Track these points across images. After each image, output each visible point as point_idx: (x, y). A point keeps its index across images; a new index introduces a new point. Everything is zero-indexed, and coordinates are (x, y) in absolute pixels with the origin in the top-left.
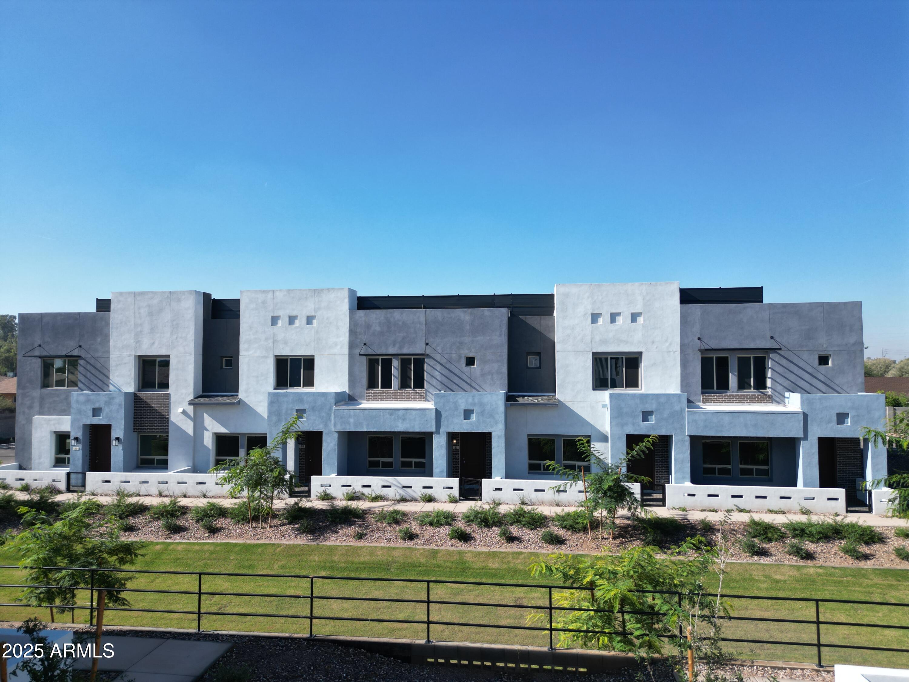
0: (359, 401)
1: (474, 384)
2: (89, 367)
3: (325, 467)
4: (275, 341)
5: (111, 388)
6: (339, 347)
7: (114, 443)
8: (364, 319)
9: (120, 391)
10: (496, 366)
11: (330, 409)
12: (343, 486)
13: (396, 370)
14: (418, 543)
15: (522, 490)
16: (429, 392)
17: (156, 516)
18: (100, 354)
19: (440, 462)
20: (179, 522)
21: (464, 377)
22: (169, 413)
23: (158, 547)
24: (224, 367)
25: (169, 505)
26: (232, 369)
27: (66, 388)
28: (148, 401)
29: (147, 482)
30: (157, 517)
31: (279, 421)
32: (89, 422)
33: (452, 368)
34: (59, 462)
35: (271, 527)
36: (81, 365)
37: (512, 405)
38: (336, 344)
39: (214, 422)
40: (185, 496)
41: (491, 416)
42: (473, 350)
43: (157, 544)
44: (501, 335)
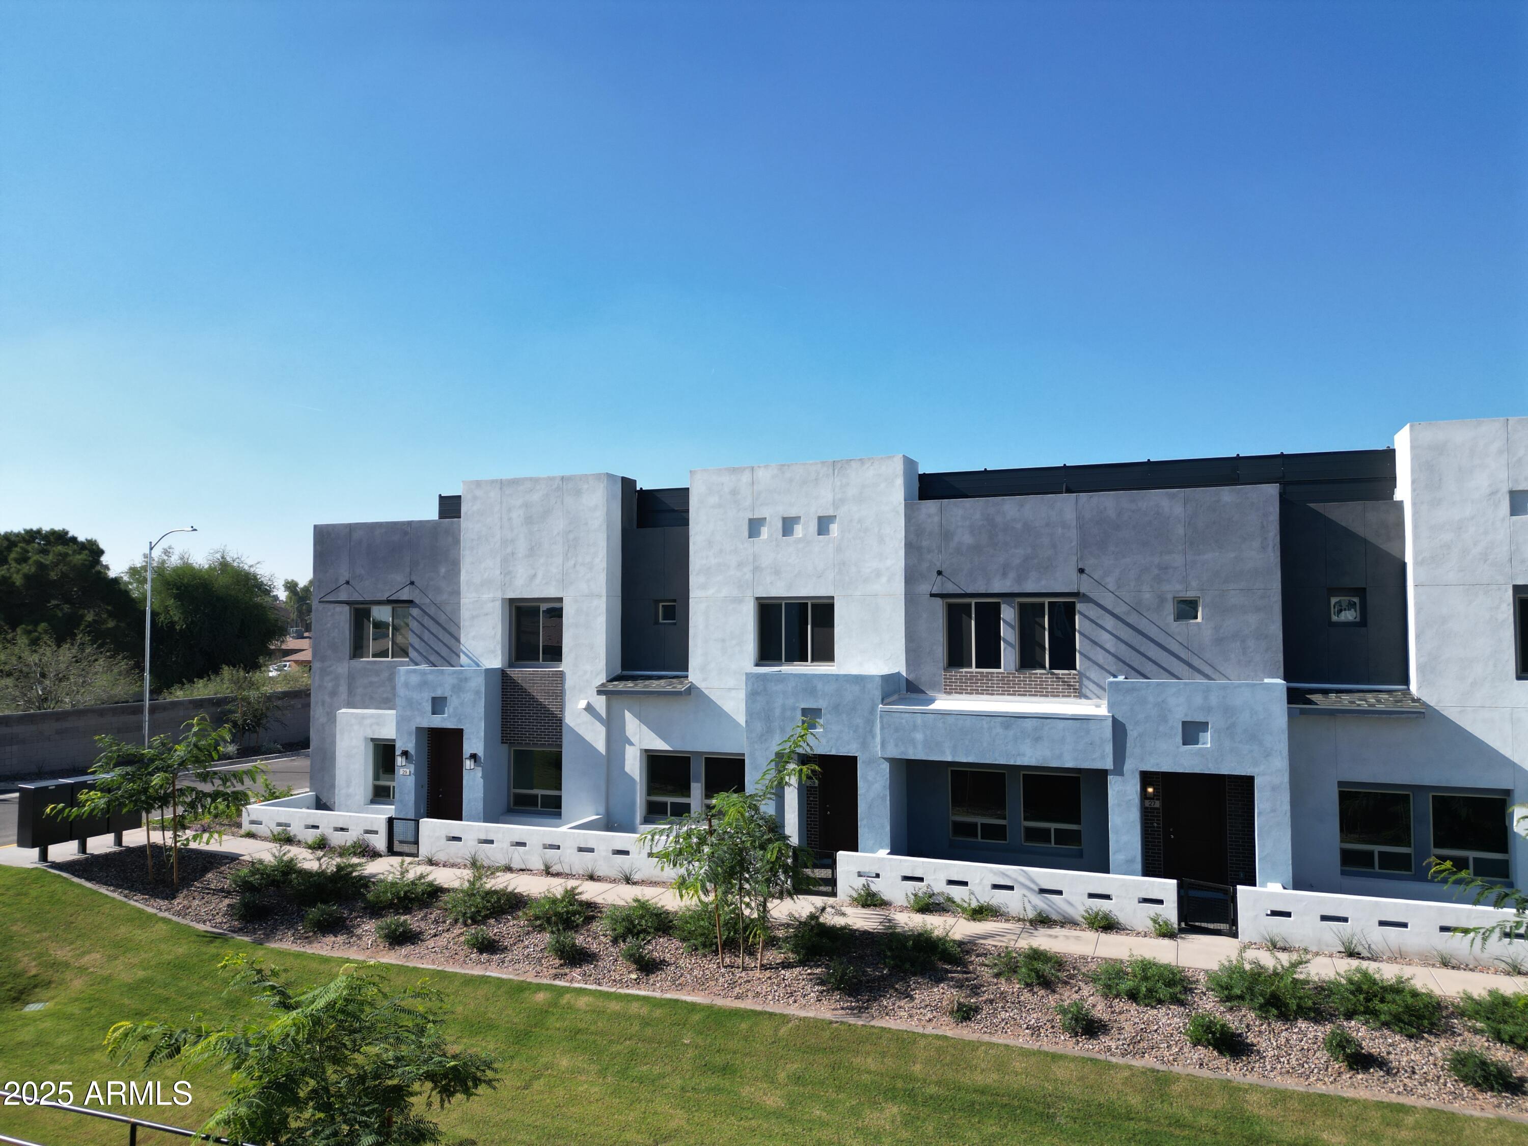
0: (931, 693)
1: (1196, 662)
2: (427, 621)
3: (864, 834)
4: (756, 569)
5: (463, 659)
6: (884, 579)
7: (468, 764)
8: (936, 519)
9: (478, 665)
10: (1253, 619)
11: (873, 710)
12: (906, 878)
13: (1010, 630)
14: (1110, 1050)
15: (1345, 920)
16: (1089, 679)
17: (538, 922)
18: (445, 597)
19: (1125, 838)
20: (580, 940)
21: (1174, 647)
22: (562, 708)
23: (541, 997)
24: (661, 621)
25: (562, 901)
26: (675, 624)
27: (389, 659)
28: (526, 686)
29: (523, 844)
30: (540, 925)
31: (769, 731)
32: (425, 724)
33: (1143, 625)
34: (381, 794)
35: (764, 967)
36: (414, 618)
37: (1303, 712)
38: (878, 574)
39: (644, 728)
40: (591, 878)
41: (1253, 737)
42: (1194, 584)
43: (539, 987)
44: (1264, 548)
